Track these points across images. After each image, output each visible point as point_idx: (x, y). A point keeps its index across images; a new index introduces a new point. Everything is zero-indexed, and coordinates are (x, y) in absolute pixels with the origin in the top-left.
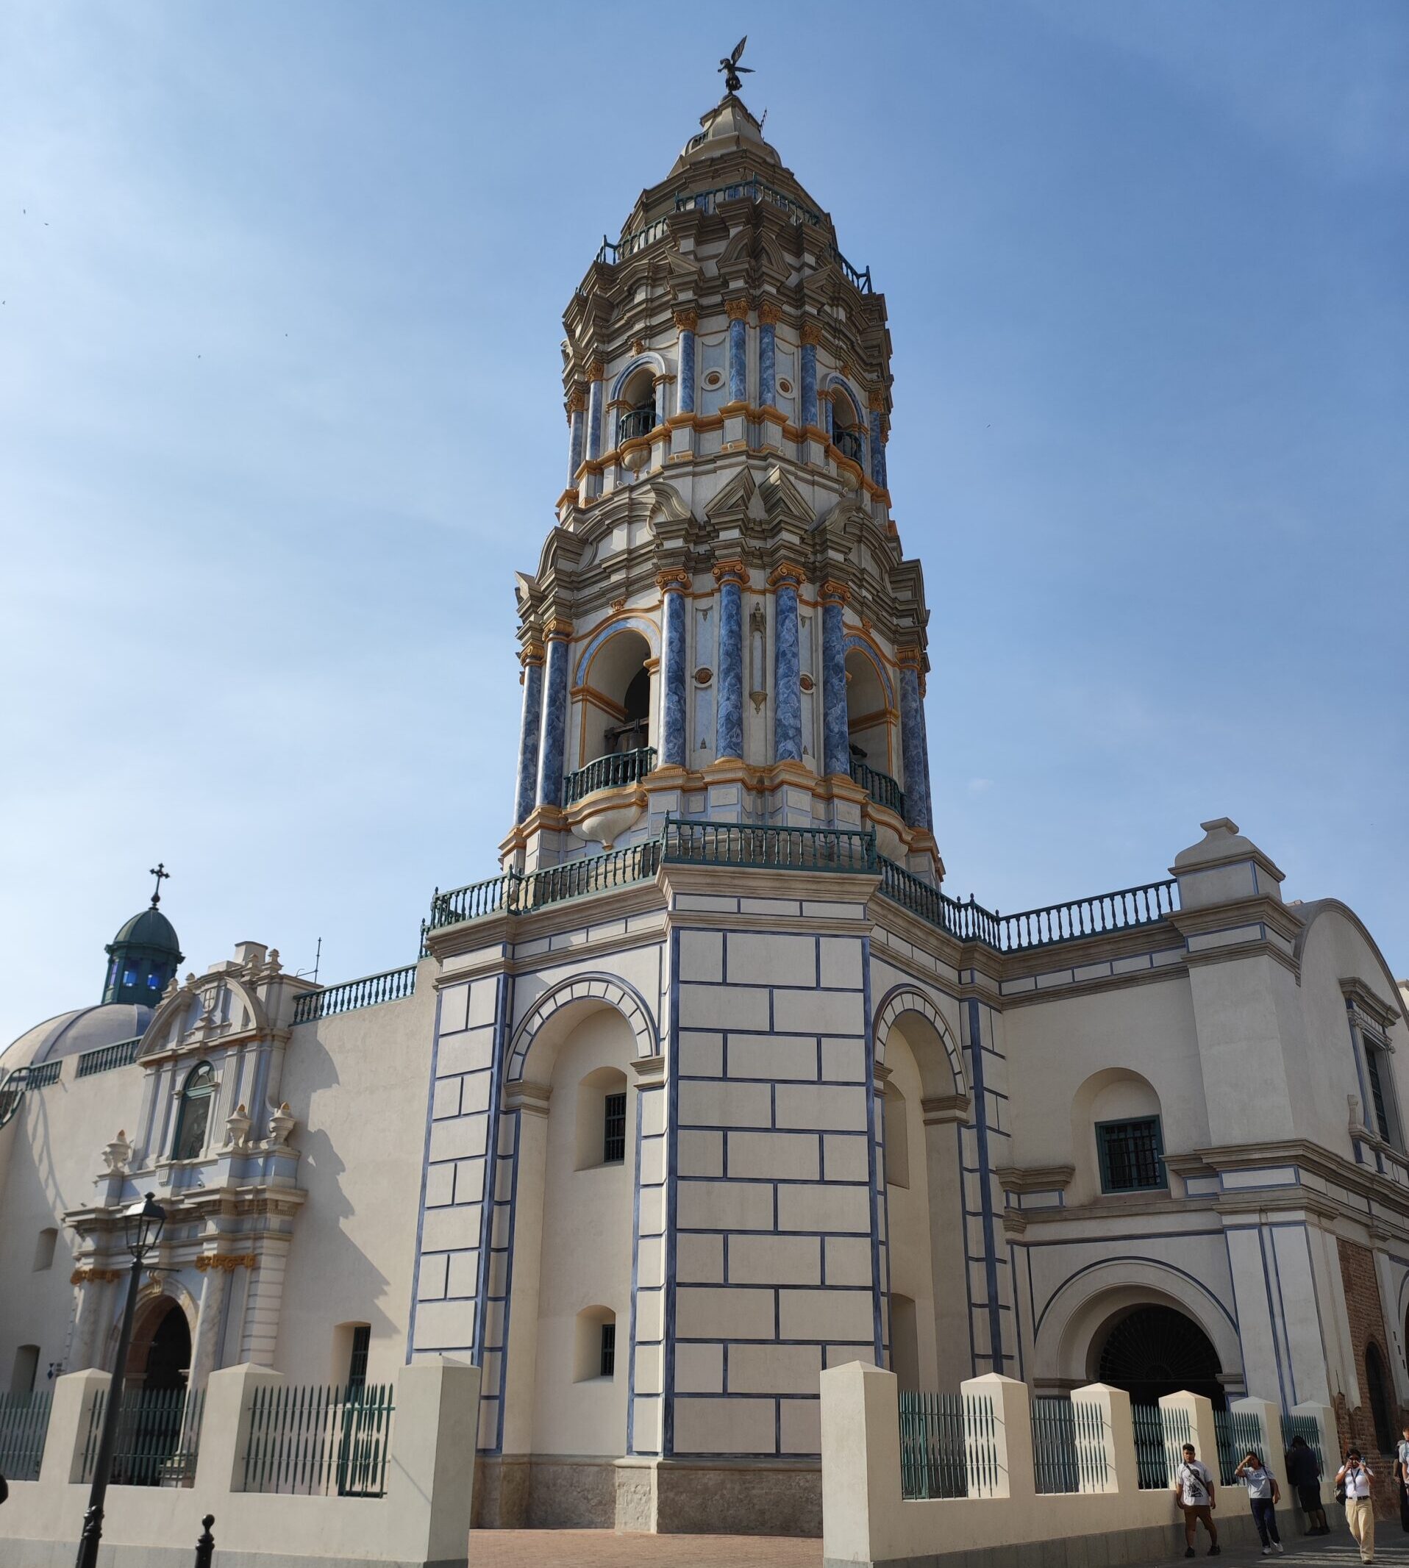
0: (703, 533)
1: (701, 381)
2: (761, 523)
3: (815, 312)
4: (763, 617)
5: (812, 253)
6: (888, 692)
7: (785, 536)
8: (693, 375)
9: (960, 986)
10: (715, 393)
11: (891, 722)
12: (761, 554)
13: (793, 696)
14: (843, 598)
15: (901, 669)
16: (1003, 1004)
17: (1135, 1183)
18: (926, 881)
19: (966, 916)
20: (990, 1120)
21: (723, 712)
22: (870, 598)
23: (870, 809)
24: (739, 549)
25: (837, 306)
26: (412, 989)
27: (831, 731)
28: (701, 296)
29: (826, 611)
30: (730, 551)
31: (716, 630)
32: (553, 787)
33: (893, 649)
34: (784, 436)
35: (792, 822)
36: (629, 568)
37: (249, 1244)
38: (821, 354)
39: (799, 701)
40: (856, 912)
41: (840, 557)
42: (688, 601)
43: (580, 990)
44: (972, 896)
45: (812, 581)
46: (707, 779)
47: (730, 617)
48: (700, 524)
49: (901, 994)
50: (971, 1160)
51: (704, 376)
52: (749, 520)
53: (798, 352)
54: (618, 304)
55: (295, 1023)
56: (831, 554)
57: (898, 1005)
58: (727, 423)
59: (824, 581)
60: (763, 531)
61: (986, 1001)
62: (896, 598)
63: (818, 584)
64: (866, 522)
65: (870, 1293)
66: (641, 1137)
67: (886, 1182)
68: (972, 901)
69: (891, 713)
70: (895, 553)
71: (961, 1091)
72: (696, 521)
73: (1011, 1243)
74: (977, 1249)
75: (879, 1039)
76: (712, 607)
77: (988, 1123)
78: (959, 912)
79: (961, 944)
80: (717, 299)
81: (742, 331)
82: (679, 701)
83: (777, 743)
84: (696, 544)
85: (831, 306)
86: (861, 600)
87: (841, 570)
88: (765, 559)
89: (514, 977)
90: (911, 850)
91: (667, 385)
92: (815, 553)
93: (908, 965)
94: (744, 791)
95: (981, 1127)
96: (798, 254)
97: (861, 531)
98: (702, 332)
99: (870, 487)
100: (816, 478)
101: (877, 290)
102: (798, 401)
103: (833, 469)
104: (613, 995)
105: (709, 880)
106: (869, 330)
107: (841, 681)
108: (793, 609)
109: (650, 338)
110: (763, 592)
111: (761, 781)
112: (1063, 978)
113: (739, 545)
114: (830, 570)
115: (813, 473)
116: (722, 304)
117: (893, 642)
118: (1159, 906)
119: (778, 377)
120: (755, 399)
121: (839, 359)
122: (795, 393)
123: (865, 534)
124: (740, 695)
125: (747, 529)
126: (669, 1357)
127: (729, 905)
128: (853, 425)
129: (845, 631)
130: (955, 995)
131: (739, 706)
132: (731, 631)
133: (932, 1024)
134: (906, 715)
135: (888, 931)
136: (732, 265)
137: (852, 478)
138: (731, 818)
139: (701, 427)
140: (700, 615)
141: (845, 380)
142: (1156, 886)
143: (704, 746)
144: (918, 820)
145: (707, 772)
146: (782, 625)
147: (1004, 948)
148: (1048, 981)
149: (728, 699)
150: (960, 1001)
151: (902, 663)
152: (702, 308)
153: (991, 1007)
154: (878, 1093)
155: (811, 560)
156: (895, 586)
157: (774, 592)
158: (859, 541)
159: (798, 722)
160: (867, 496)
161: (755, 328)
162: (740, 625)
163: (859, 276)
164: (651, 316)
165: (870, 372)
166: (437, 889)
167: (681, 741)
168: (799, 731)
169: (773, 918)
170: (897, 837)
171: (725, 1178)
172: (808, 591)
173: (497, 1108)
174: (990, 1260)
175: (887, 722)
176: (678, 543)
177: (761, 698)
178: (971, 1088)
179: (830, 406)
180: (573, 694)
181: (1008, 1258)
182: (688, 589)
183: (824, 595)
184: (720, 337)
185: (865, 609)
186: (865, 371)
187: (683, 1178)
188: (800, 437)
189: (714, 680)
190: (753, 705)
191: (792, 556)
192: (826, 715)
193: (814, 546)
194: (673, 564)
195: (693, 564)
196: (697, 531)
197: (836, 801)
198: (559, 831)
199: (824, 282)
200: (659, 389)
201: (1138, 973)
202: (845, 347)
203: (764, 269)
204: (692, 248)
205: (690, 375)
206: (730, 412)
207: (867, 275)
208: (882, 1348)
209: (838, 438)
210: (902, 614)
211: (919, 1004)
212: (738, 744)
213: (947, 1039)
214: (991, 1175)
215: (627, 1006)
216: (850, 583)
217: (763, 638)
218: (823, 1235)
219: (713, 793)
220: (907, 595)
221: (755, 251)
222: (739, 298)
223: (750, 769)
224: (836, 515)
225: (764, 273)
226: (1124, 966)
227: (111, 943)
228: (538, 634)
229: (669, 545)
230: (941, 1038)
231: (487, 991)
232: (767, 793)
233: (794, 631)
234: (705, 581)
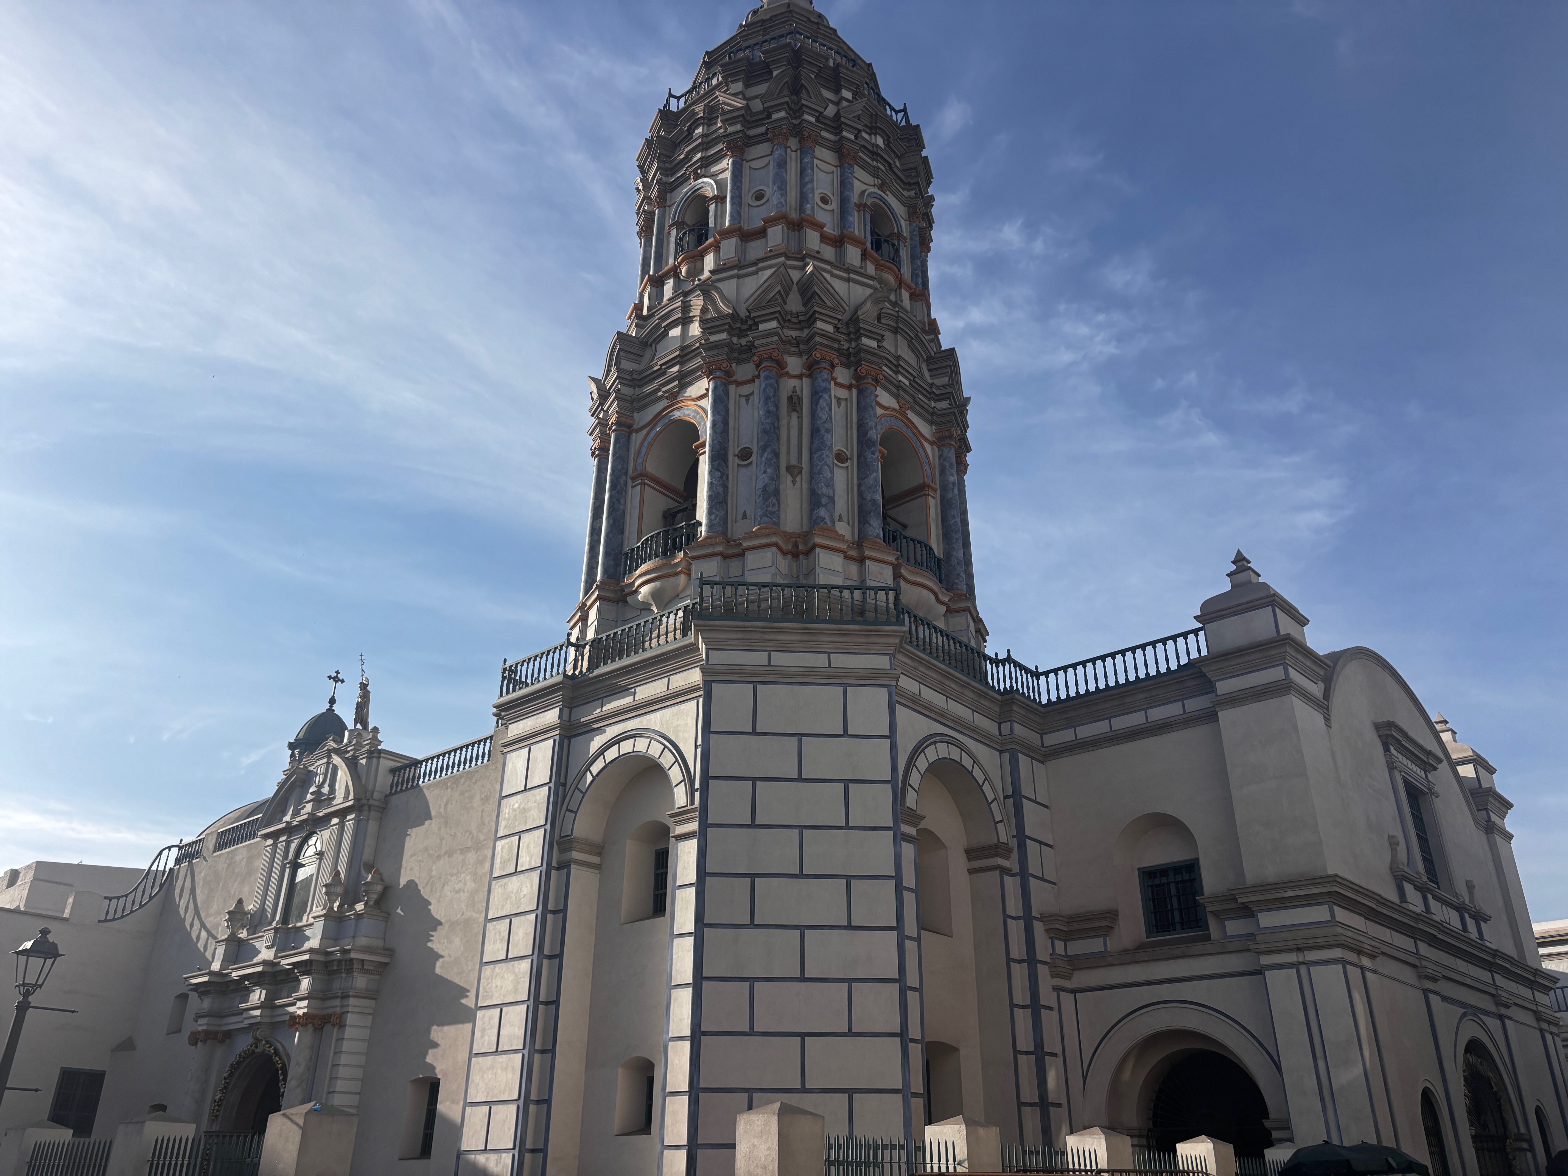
0: (745, 327)
1: (748, 199)
2: (797, 315)
3: (852, 137)
4: (800, 399)
5: (849, 90)
6: (927, 467)
7: (820, 325)
8: (741, 194)
9: (1000, 737)
10: (760, 208)
11: (929, 495)
12: (797, 342)
13: (826, 467)
14: (877, 381)
15: (938, 447)
16: (1046, 755)
17: (1178, 926)
18: (964, 639)
19: (1004, 670)
20: (1033, 867)
21: (760, 485)
22: (907, 383)
23: (903, 571)
24: (776, 338)
25: (875, 135)
26: (489, 757)
27: (864, 499)
28: (749, 129)
29: (860, 392)
30: (768, 340)
31: (756, 412)
32: (613, 562)
33: (932, 430)
34: (822, 241)
35: (823, 579)
36: (682, 364)
37: (337, 1002)
38: (859, 172)
39: (832, 472)
40: (882, 662)
41: (874, 344)
42: (732, 388)
43: (626, 747)
44: (1009, 651)
45: (847, 366)
46: (745, 544)
47: (767, 399)
48: (742, 319)
49: (934, 743)
50: (1014, 907)
51: (751, 194)
52: (786, 312)
53: (837, 172)
54: (679, 143)
55: (391, 794)
56: (864, 340)
57: (932, 754)
58: (770, 231)
59: (858, 364)
60: (800, 322)
61: (1026, 752)
62: (933, 383)
63: (853, 368)
64: (901, 314)
65: (898, 1040)
66: (677, 888)
67: (922, 926)
68: (1009, 656)
69: (929, 486)
70: (932, 345)
71: (1003, 838)
72: (739, 316)
73: (1058, 989)
74: (1021, 996)
75: (910, 785)
76: (753, 393)
77: (1031, 870)
78: (997, 667)
79: (999, 697)
80: (762, 130)
81: (784, 154)
82: (721, 477)
83: (811, 511)
84: (739, 337)
85: (870, 135)
86: (897, 383)
87: (874, 354)
88: (801, 346)
89: (569, 738)
90: (949, 611)
91: (719, 204)
92: (850, 341)
93: (942, 716)
94: (779, 557)
95: (1024, 875)
96: (837, 91)
97: (897, 323)
98: (750, 158)
99: (909, 287)
100: (851, 275)
101: (913, 123)
102: (837, 212)
103: (870, 269)
104: (655, 750)
105: (739, 636)
106: (907, 155)
107: (874, 455)
108: (827, 390)
109: (706, 167)
110: (800, 377)
111: (796, 545)
112: (1100, 728)
113: (776, 334)
114: (862, 355)
115: (848, 271)
116: (766, 133)
117: (931, 423)
118: (1188, 654)
119: (817, 192)
120: (796, 210)
121: (878, 178)
122: (834, 205)
123: (900, 325)
124: (778, 468)
125: (785, 321)
126: (692, 1107)
127: (758, 658)
128: (892, 234)
129: (880, 411)
130: (995, 746)
131: (776, 478)
132: (769, 412)
133: (971, 773)
134: (944, 488)
135: (920, 683)
136: (776, 99)
137: (890, 278)
138: (766, 578)
139: (746, 236)
140: (743, 400)
141: (883, 195)
142: (1185, 635)
143: (745, 516)
144: (957, 583)
145: (743, 539)
146: (817, 405)
147: (1044, 701)
148: (1086, 731)
149: (765, 472)
150: (1001, 752)
151: (940, 441)
152: (750, 137)
153: (1033, 758)
154: (907, 838)
155: (845, 347)
156: (933, 373)
157: (810, 376)
158: (896, 331)
159: (831, 491)
160: (906, 295)
161: (796, 151)
162: (777, 407)
163: (897, 112)
164: (707, 149)
165: (908, 190)
166: (505, 661)
167: (723, 513)
168: (832, 499)
169: (801, 669)
170: (932, 597)
171: (752, 925)
172: (842, 375)
173: (549, 864)
174: (1035, 1007)
175: (925, 495)
176: (724, 336)
177: (796, 471)
178: (1014, 836)
179: (868, 216)
180: (633, 479)
181: (1054, 1004)
182: (732, 377)
183: (858, 377)
184: (766, 160)
185: (901, 392)
186: (904, 189)
187: (711, 926)
188: (838, 242)
189: (754, 458)
190: (790, 478)
191: (826, 342)
192: (859, 485)
193: (848, 334)
194: (717, 355)
195: (736, 355)
196: (739, 325)
197: (868, 562)
198: (617, 602)
199: (860, 112)
200: (712, 207)
201: (1171, 719)
202: (883, 168)
203: (803, 102)
204: (740, 90)
205: (737, 193)
206: (770, 221)
207: (904, 110)
208: (910, 1095)
209: (877, 245)
210: (939, 398)
211: (955, 754)
212: (774, 512)
213: (986, 788)
214: (1035, 922)
215: (667, 760)
216: (884, 368)
217: (800, 417)
218: (850, 981)
219: (750, 557)
220: (945, 380)
221: (796, 88)
222: (780, 126)
223: (786, 536)
224: (868, 305)
225: (803, 105)
226: (1158, 714)
227: (292, 741)
228: (603, 429)
229: (713, 338)
230: (981, 787)
231: (544, 751)
232: (801, 556)
233: (827, 409)
234: (744, 371)
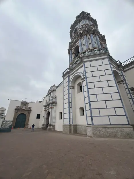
15: (104, 44)
16: (125, 71)
27: (99, 45)
30: (85, 33)
32: (71, 61)
37: (53, 106)
40: (106, 56)
42: (81, 40)
43: (76, 75)
50: (126, 87)
65: (120, 100)
66: (83, 87)
69: (104, 47)
74: (130, 97)
76: (84, 39)
82: (82, 47)
83: (93, 47)
88: (88, 33)
89: (69, 77)
93: (113, 65)
95: (126, 84)
105: (87, 57)
110: (89, 36)
111: (91, 50)
114: (95, 32)
126: (91, 112)
127: (90, 59)
147: (123, 66)
161: (84, 20)
166: (63, 73)
167: (82, 50)
169: (96, 59)
171: (95, 88)
173: (69, 89)
177: (90, 44)
178: (124, 79)
180: (72, 54)
183: (95, 35)
191: (91, 31)
195: (81, 37)
196: (81, 34)
210: (103, 40)
212: (88, 47)
214: (129, 89)
215: (80, 74)
217: (89, 39)
218: (111, 93)
230: (119, 74)
